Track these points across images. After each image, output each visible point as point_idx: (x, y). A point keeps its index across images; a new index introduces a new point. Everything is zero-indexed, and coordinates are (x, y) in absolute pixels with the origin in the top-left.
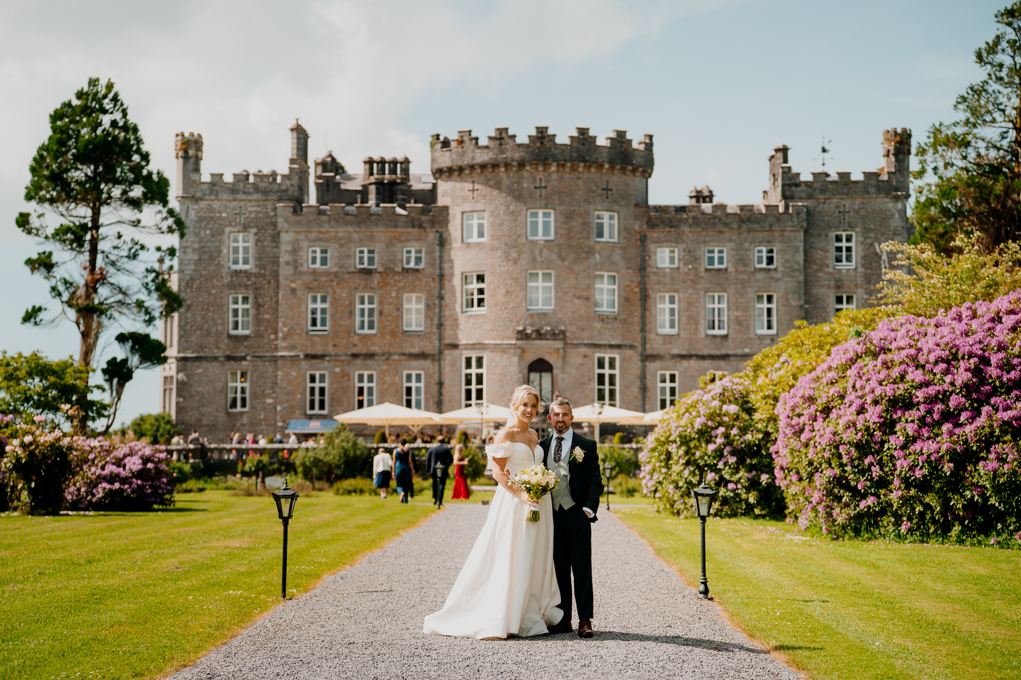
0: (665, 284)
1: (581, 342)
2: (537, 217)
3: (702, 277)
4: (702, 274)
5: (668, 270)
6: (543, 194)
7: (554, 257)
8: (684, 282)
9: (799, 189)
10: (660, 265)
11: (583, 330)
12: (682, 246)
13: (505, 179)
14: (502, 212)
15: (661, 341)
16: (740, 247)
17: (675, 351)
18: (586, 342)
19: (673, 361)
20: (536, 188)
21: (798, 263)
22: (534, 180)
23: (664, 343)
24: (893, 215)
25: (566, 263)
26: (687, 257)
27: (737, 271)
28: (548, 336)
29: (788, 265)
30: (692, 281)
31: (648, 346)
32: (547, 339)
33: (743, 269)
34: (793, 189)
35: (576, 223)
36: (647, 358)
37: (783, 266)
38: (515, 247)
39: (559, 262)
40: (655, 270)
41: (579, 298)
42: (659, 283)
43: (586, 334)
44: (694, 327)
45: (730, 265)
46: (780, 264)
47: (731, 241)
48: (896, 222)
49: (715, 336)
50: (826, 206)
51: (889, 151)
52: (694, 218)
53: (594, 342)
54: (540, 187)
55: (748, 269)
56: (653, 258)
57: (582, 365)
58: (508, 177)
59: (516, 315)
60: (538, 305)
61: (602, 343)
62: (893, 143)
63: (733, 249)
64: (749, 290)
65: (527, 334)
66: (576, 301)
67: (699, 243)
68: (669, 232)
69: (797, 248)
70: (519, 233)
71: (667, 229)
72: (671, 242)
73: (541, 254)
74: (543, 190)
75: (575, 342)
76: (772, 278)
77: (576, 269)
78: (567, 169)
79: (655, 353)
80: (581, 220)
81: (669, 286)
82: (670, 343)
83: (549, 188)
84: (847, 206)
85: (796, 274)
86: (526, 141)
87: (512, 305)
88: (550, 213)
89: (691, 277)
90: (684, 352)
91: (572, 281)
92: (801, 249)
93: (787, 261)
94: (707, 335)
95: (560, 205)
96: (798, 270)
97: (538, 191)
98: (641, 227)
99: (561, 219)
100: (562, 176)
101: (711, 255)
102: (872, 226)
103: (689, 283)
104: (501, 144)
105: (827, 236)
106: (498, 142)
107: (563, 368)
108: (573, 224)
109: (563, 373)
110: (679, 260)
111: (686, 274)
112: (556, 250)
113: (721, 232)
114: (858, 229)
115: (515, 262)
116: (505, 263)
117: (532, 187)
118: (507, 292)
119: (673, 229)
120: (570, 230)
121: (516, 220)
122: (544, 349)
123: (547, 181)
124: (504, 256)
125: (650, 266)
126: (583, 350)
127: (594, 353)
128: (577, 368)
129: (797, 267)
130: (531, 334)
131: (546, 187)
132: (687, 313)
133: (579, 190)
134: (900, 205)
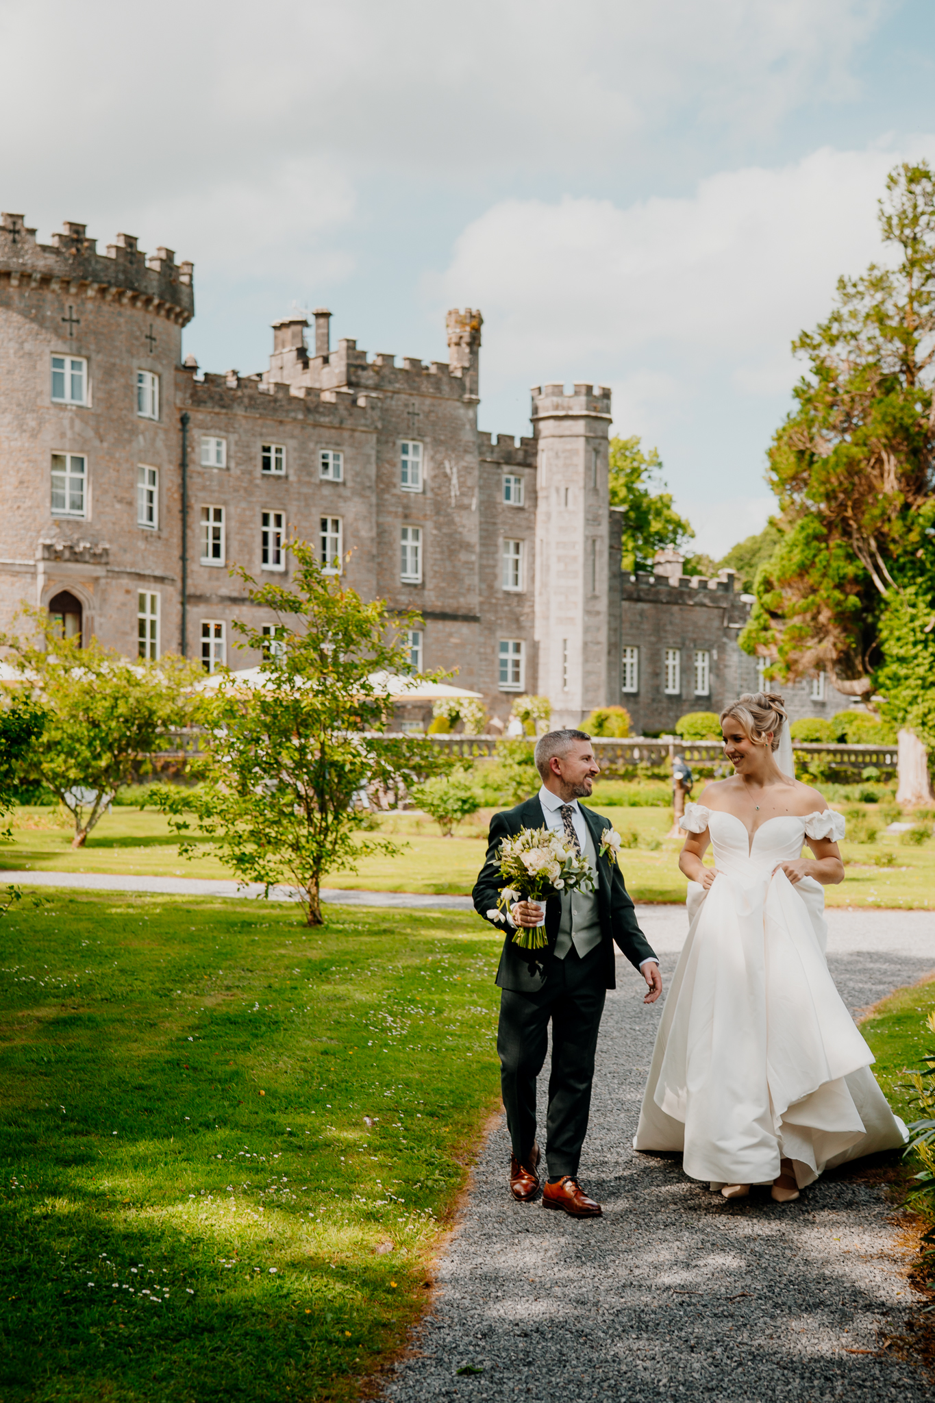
0: (213, 491)
1: (122, 569)
2: (62, 367)
3: (257, 486)
4: (258, 482)
5: (215, 471)
6: (74, 331)
7: (90, 433)
8: (236, 491)
9: (365, 373)
10: (204, 463)
11: (125, 551)
12: (233, 438)
13: (16, 298)
14: (12, 351)
15: (206, 576)
16: (302, 448)
17: (224, 592)
18: (128, 570)
19: (221, 606)
20: (64, 320)
21: (368, 477)
22: (62, 308)
23: (210, 579)
24: (464, 425)
25: (105, 445)
26: (240, 455)
27: (299, 481)
28: (87, 558)
29: (358, 479)
30: (246, 489)
31: (189, 581)
32: (86, 562)
33: (306, 479)
34: (360, 372)
35: (117, 384)
36: (187, 599)
37: (354, 481)
38: (33, 411)
39: (97, 443)
40: (199, 469)
41: (120, 501)
42: (204, 488)
43: (128, 557)
44: (247, 557)
45: (291, 472)
46: (349, 477)
47: (292, 437)
48: (467, 436)
49: (272, 573)
50: (394, 403)
51: (461, 338)
52: (251, 398)
53: (138, 571)
54: (71, 320)
55: (313, 480)
56: (197, 450)
57: (124, 604)
58: (22, 296)
59: (35, 520)
60: (64, 507)
61: (147, 572)
62: (468, 329)
63: (295, 449)
64: (314, 510)
65: (56, 552)
66: (118, 506)
67: (253, 435)
68: (218, 414)
69: (369, 456)
70: (39, 389)
71: (217, 410)
72: (220, 429)
73: (72, 427)
74: (74, 324)
75: (117, 569)
76: (340, 496)
77: (117, 455)
78: (109, 298)
79: (198, 593)
80: (122, 381)
81: (216, 495)
82: (218, 579)
83: (82, 324)
84: (417, 406)
85: (368, 493)
86: (54, 242)
87: (28, 503)
88: (80, 363)
89: (244, 485)
90: (235, 594)
91: (113, 474)
92: (373, 459)
93: (357, 474)
94: (263, 571)
95: (98, 352)
96: (370, 487)
97: (67, 325)
98: (183, 401)
99: (99, 374)
100: (99, 307)
101: (266, 454)
102: (442, 438)
103: (242, 492)
104: (14, 241)
105: (394, 444)
106: (10, 237)
107: (101, 609)
108: (114, 385)
109: (101, 616)
110: (228, 457)
111: (238, 478)
112: (92, 423)
113: (281, 422)
114: (428, 439)
115: (34, 435)
116: (16, 435)
117: (59, 319)
118: (21, 482)
119: (224, 411)
120: (110, 393)
121: (34, 367)
122: (75, 578)
123: (81, 312)
124: (16, 423)
125: (194, 462)
126: (125, 582)
127: (137, 587)
128: (118, 609)
129: (368, 484)
130: (62, 552)
131: (78, 321)
132: (239, 537)
133: (121, 333)
134: (471, 413)
